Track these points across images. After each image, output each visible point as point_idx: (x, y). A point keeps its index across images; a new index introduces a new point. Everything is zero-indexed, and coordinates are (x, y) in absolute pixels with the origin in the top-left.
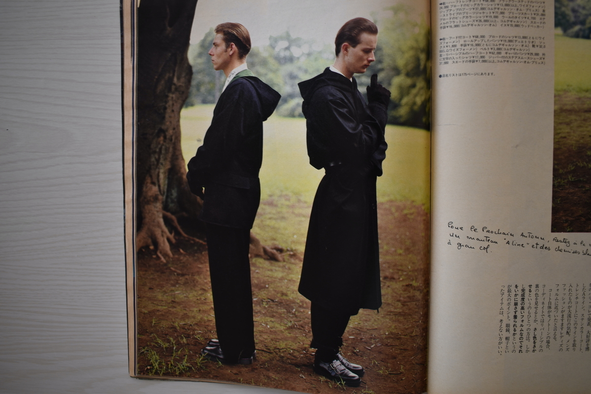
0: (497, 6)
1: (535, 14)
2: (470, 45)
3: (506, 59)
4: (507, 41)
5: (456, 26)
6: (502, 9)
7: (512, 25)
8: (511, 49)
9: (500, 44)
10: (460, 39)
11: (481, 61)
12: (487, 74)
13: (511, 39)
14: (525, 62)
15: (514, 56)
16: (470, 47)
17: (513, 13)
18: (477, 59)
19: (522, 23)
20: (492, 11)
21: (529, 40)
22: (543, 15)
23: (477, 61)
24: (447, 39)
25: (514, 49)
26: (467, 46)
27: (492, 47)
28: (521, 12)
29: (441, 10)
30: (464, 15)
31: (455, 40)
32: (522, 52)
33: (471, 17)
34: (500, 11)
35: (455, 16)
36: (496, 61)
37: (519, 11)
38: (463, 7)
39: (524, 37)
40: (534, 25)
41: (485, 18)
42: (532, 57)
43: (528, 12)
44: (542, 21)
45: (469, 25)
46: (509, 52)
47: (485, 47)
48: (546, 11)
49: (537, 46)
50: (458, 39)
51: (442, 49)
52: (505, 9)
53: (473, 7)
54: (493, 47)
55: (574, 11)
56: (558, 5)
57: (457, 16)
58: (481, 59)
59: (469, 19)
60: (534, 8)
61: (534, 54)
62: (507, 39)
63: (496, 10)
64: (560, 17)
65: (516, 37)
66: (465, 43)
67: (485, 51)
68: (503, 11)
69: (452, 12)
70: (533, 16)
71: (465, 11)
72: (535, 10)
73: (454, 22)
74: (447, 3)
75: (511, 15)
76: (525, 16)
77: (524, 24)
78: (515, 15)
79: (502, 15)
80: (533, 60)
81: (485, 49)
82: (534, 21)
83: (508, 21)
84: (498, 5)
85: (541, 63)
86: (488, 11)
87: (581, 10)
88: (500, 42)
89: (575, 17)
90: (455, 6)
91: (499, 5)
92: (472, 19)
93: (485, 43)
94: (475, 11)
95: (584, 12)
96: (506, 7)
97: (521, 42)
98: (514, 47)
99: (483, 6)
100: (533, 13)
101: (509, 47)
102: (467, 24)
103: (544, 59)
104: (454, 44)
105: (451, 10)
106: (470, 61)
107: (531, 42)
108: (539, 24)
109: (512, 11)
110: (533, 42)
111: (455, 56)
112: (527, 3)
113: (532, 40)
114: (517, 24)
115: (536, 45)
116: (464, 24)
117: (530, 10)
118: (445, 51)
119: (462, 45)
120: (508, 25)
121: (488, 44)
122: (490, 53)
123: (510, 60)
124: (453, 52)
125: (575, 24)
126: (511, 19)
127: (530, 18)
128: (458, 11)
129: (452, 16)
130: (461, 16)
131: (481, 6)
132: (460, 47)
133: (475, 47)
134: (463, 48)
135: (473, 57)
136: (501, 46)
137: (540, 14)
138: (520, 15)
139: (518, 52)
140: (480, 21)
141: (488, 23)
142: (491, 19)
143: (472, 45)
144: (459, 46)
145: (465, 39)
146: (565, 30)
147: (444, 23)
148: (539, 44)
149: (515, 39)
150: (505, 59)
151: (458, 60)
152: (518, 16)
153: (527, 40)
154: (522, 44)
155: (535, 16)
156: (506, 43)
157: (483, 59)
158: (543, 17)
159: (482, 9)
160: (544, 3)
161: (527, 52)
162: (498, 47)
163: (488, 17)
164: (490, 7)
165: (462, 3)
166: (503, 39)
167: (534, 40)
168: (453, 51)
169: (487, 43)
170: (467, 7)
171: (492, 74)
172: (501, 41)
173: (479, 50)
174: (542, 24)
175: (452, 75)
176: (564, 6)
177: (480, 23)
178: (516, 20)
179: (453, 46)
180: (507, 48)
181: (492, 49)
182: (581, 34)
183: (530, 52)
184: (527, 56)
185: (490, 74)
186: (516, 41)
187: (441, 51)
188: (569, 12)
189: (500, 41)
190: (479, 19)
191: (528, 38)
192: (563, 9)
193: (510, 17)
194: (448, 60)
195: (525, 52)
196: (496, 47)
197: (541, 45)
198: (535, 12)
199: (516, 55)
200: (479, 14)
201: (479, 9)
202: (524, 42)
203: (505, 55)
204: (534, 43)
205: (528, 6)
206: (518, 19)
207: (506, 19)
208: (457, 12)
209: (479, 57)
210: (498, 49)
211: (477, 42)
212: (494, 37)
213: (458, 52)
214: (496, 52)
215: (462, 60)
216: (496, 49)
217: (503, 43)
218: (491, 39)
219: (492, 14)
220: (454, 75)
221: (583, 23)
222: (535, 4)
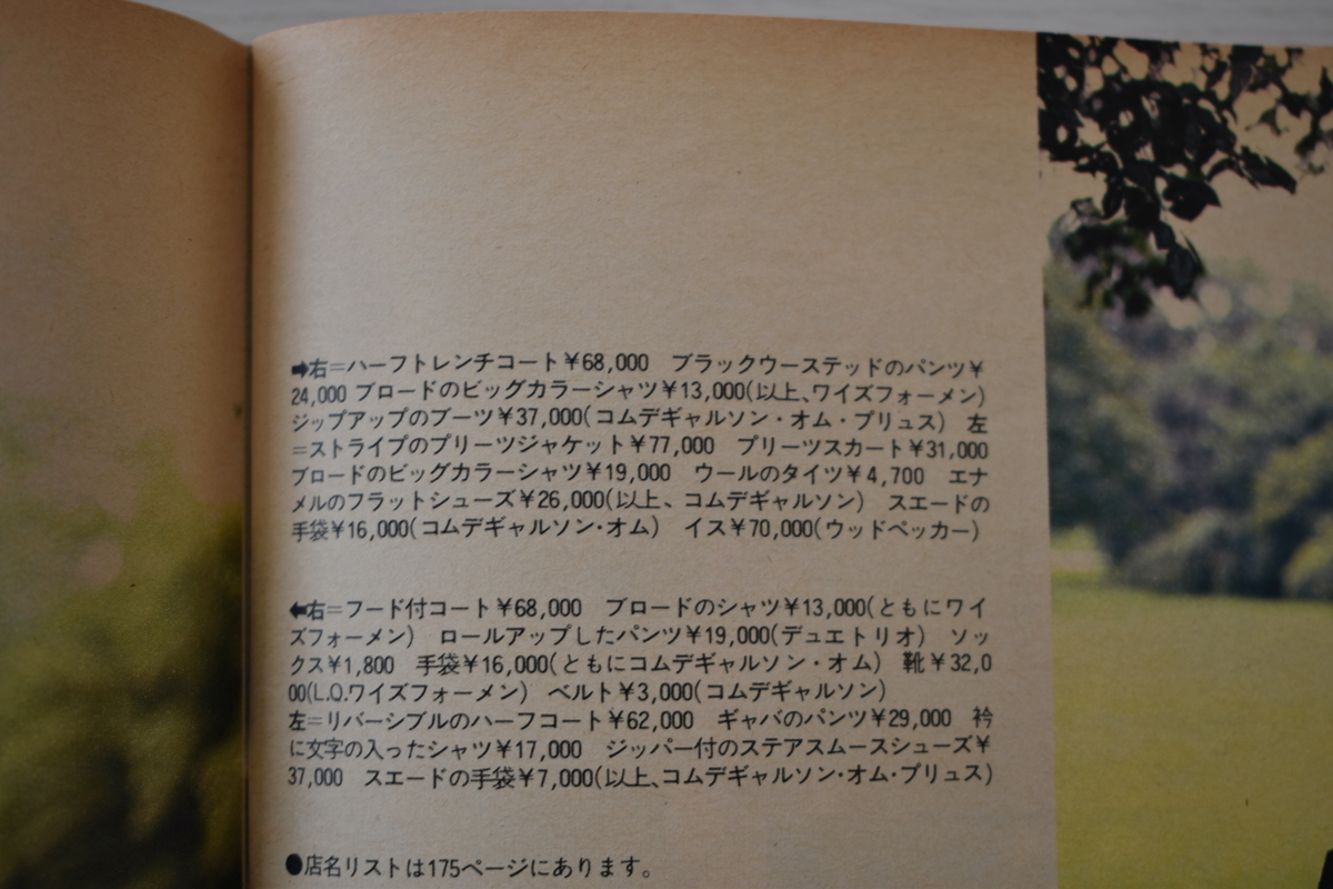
0: (660, 400)
1: (916, 448)
2: (480, 666)
3: (729, 762)
4: (731, 635)
5: (392, 529)
6: (692, 419)
7: (761, 526)
8: (759, 688)
9: (683, 660)
10: (415, 623)
11: (553, 778)
12: (598, 868)
13: (758, 619)
14: (858, 772)
15: (782, 733)
16: (479, 678)
17: (771, 445)
18: (526, 765)
19: (831, 513)
20: (625, 433)
21: (883, 623)
22: (968, 450)
23: (526, 777)
24: (337, 610)
25: (781, 690)
26: (463, 669)
27: (629, 677)
28: (824, 434)
29: (302, 408)
30: (442, 459)
31: (382, 620)
32: (836, 705)
33: (484, 468)
34: (682, 429)
35: (386, 460)
36: (653, 773)
37: (810, 432)
38: (435, 401)
39: (848, 607)
40: (915, 519)
41: (584, 483)
42: (905, 734)
43: (874, 434)
44: (969, 491)
45: (472, 524)
46: (746, 707)
47: (583, 676)
48: (988, 426)
49: (938, 661)
50: (402, 615)
51: (303, 678)
52: (715, 419)
53: (500, 402)
54: (639, 677)
55: (1174, 417)
56: (1069, 383)
57: (398, 462)
58: (556, 765)
59: (472, 488)
60: (915, 409)
61: (914, 718)
62: (733, 623)
63: (658, 426)
64: (1084, 461)
65: (792, 607)
66: (448, 648)
67: (580, 709)
68: (700, 430)
69: (366, 432)
70: (907, 459)
71: (450, 427)
72: (917, 422)
73: (378, 498)
74: (338, 367)
75: (758, 458)
76: (854, 462)
77: (848, 517)
78: (782, 459)
79: (696, 459)
80: (908, 757)
81: (583, 693)
82: (910, 491)
83: (737, 497)
84: (669, 389)
85: (963, 773)
86: (604, 433)
87: (1217, 412)
88: (684, 645)
89: (1184, 456)
90: (386, 392)
91: (678, 392)
92: (498, 484)
93: (582, 654)
94: (512, 429)
95: (1240, 424)
96: (724, 407)
97: (823, 636)
98: (780, 674)
99: (571, 401)
100: (904, 439)
101: (746, 679)
102: (459, 517)
103: (983, 744)
104: (381, 649)
105: (360, 416)
106: (481, 777)
107: (894, 637)
108: (946, 516)
109: (761, 430)
110: (907, 634)
111: (385, 739)
112: (863, 377)
113: (899, 622)
114: (802, 514)
115: (926, 652)
116: (441, 516)
117: (886, 420)
118: (324, 692)
119: (426, 662)
120: (738, 527)
121: (601, 660)
122: (616, 720)
123: (755, 764)
124: (368, 705)
125: (1182, 501)
126: (758, 486)
127: (885, 474)
128: (404, 428)
129: (368, 459)
130: (426, 461)
131: (551, 393)
132: (417, 676)
133: (514, 680)
134: (434, 680)
135: (504, 749)
136: (691, 674)
137: (951, 448)
138: (818, 457)
139: (810, 706)
140: (550, 498)
141: (602, 516)
142: (625, 487)
143: (495, 665)
144: (406, 671)
145: (451, 621)
146: (1119, 547)
147: (318, 505)
148: (947, 647)
149: (783, 618)
150: (718, 761)
151: (407, 766)
152: (802, 461)
153: (867, 625)
154: (835, 650)
155: (921, 460)
156: (723, 653)
157: (571, 764)
158: (970, 465)
159: (564, 416)
160: (976, 369)
161: (871, 703)
162: (671, 677)
163: (603, 473)
164: (615, 402)
165: (427, 372)
166: (704, 621)
167: (912, 624)
168: (369, 700)
169: (593, 649)
170: (459, 405)
171: (630, 865)
172: (693, 634)
173: (540, 703)
174: (966, 511)
175: (364, 867)
176: (1109, 386)
177: (548, 516)
178: (790, 491)
179: (370, 664)
180: (728, 681)
181: (627, 691)
182: (1225, 565)
183: (887, 705)
184: (870, 730)
185: (619, 869)
186: (792, 632)
187: (297, 693)
188: (1140, 427)
189: (684, 639)
190: (538, 483)
191: (876, 606)
192: (1105, 406)
193: (747, 474)
194: (341, 762)
195: (856, 703)
196: (655, 681)
197: (961, 650)
198: (916, 435)
199: (793, 732)
200: (539, 450)
201: (543, 416)
202: (848, 637)
203: (721, 734)
204: (914, 640)
205: (873, 393)
206: (801, 485)
207: (724, 487)
208: (399, 433)
209: (542, 749)
210: (670, 692)
211: (525, 646)
212: (639, 608)
213: (400, 708)
214: (656, 710)
215: (425, 768)
216: (654, 692)
217: (701, 647)
218: (625, 620)
219: (628, 455)
220: (374, 867)
221: (1233, 494)
222: (915, 382)
